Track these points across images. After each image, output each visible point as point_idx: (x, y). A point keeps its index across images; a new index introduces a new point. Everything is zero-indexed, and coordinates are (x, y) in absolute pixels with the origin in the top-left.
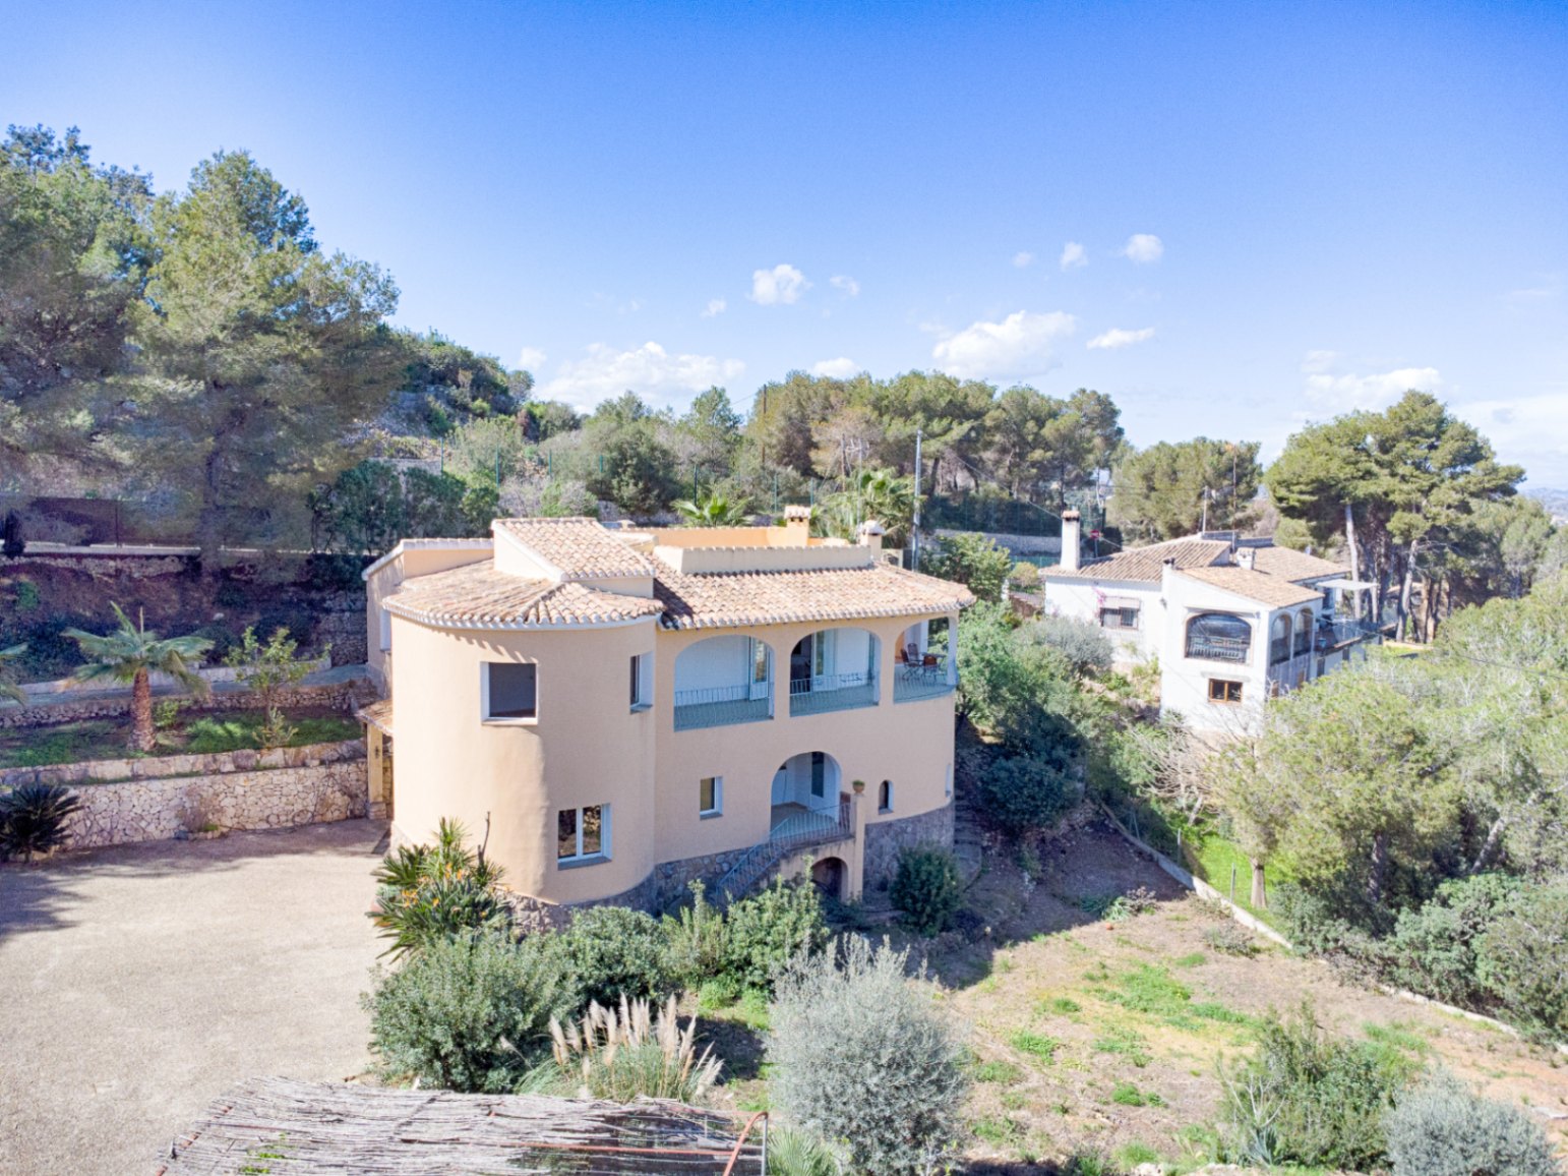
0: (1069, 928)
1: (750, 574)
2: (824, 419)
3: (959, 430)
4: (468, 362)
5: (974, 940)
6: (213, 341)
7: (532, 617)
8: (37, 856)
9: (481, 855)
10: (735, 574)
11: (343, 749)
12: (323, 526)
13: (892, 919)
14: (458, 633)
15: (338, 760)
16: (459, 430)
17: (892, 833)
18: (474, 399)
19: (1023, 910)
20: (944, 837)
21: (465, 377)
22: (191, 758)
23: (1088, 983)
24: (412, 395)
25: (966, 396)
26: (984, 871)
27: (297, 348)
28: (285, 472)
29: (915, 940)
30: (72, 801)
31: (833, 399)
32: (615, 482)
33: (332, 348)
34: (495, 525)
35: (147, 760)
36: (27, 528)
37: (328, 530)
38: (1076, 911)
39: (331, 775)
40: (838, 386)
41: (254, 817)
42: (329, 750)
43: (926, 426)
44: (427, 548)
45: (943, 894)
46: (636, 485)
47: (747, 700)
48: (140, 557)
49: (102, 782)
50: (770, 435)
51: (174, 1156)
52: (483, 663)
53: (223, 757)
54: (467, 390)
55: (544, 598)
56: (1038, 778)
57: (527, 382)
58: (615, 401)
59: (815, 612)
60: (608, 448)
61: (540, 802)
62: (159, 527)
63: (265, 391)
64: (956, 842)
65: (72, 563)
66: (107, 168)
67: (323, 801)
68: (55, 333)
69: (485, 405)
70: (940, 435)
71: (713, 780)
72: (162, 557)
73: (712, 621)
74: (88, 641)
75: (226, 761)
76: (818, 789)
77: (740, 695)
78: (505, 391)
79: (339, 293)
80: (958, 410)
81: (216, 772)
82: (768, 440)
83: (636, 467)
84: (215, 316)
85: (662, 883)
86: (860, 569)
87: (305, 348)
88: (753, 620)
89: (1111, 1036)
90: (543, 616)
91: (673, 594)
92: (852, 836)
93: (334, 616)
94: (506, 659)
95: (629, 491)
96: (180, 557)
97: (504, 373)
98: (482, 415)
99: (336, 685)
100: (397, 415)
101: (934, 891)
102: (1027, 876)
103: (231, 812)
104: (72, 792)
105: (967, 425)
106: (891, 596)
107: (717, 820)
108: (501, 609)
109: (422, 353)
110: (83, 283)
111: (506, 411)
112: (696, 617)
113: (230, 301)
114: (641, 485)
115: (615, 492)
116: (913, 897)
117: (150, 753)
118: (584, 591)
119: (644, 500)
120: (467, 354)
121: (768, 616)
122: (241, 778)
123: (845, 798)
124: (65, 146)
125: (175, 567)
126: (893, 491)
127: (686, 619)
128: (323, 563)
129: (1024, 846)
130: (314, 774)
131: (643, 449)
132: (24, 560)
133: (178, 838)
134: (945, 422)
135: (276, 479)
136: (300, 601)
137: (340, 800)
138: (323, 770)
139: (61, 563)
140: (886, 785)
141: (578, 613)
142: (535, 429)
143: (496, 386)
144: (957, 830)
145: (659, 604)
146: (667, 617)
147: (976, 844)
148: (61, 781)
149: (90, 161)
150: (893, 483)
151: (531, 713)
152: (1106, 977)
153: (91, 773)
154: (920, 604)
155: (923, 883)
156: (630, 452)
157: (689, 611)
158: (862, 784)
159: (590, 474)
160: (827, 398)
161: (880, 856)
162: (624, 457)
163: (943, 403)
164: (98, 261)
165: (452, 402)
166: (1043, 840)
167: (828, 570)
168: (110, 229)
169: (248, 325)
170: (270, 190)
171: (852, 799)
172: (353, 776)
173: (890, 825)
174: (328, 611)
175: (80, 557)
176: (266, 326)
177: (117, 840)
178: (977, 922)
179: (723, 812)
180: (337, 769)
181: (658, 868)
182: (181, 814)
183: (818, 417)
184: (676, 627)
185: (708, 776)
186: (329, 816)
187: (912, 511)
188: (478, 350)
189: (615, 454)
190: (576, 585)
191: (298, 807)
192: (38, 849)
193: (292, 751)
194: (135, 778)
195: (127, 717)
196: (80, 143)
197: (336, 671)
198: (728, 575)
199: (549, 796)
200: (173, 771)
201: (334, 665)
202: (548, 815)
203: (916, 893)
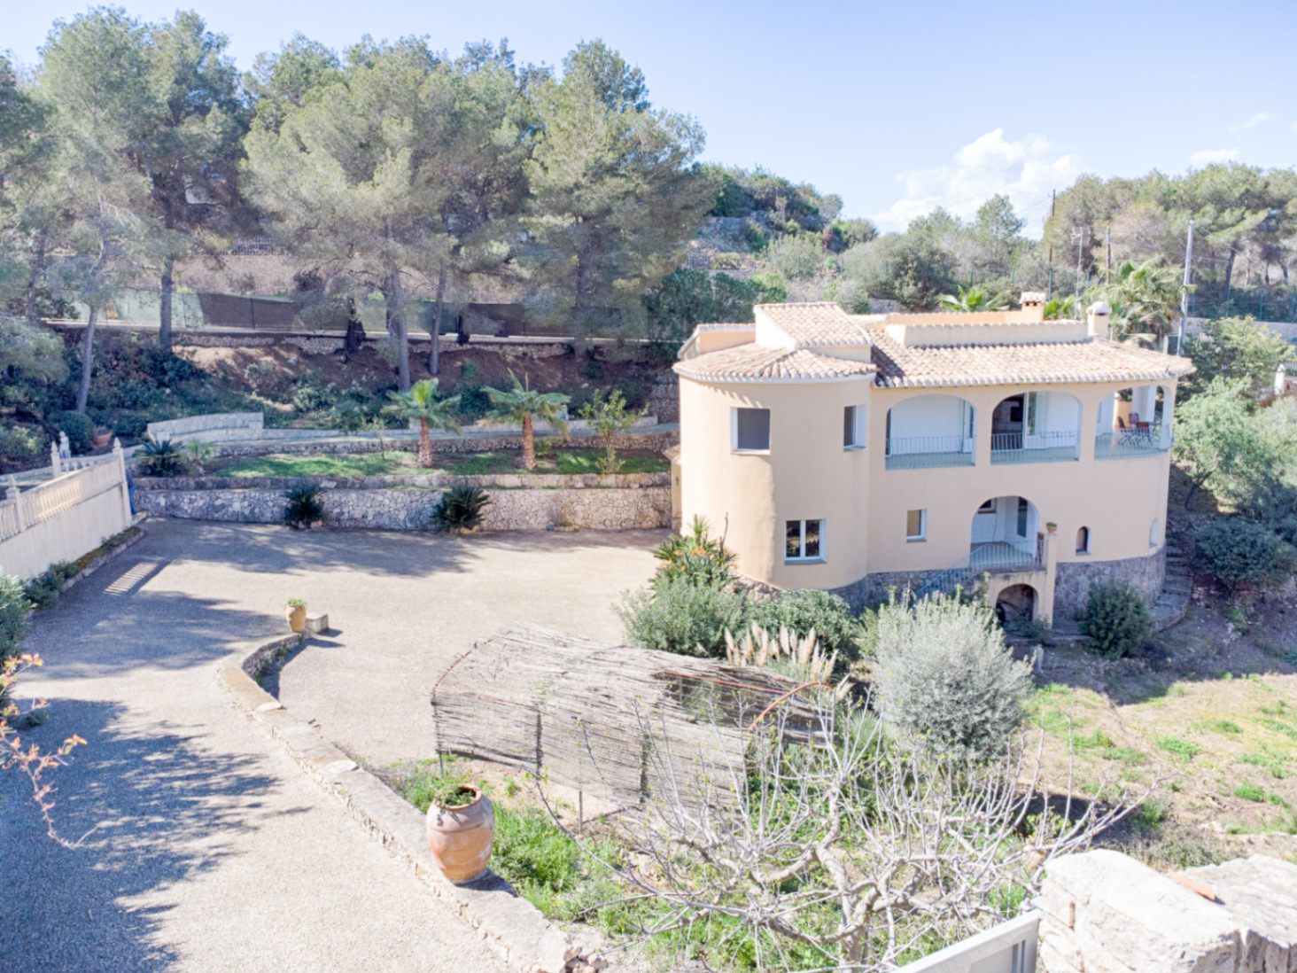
0: (1262, 673)
1: (966, 346)
2: (1109, 218)
3: (1253, 220)
4: (786, 190)
5: (1157, 669)
6: (577, 186)
7: (766, 374)
8: (465, 531)
9: (722, 544)
10: (952, 347)
11: (656, 478)
12: (656, 321)
13: (1078, 641)
14: (715, 385)
15: (652, 486)
16: (771, 245)
17: (1088, 573)
18: (788, 220)
19: (1219, 653)
20: (1146, 584)
21: (781, 202)
22: (557, 477)
23: (1261, 715)
24: (738, 220)
25: (1267, 185)
26: (1187, 618)
27: (631, 186)
28: (624, 278)
29: (1095, 659)
30: (485, 498)
31: (1119, 199)
32: (897, 284)
33: (658, 183)
34: (757, 309)
35: (530, 476)
36: (468, 325)
37: (660, 323)
38: (1275, 660)
39: (646, 496)
40: (1127, 185)
41: (596, 520)
42: (646, 478)
43: (1216, 218)
44: (717, 331)
45: (1126, 624)
46: (915, 285)
47: (960, 452)
48: (538, 344)
49: (502, 488)
50: (1055, 236)
51: (475, 646)
52: (732, 408)
53: (577, 477)
54: (782, 213)
55: (778, 360)
56: (1252, 539)
57: (837, 203)
58: (926, 216)
59: (1015, 376)
60: (892, 254)
61: (771, 513)
62: (542, 320)
63: (611, 220)
64: (1164, 591)
65: (496, 348)
66: (526, 66)
67: (640, 513)
68: (482, 189)
69: (796, 224)
70: (1233, 225)
71: (920, 512)
72: (551, 345)
73: (919, 382)
74: (496, 396)
75: (578, 480)
76: (1022, 531)
77: (955, 448)
78: (816, 212)
79: (662, 141)
80: (1255, 199)
81: (572, 487)
82: (1054, 241)
83: (916, 270)
84: (579, 166)
85: (873, 588)
86: (1074, 343)
87: (637, 185)
88: (956, 381)
89: (1263, 754)
90: (775, 372)
91: (892, 362)
92: (1043, 569)
93: (661, 387)
94: (749, 405)
95: (909, 290)
96: (562, 344)
97: (818, 198)
98: (794, 233)
99: (657, 435)
100: (725, 237)
101: (1116, 621)
102: (1231, 626)
103: (581, 515)
104: (485, 493)
105: (1262, 215)
106: (1097, 364)
107: (922, 544)
108: (746, 367)
109: (746, 185)
110: (495, 150)
111: (813, 229)
112: (905, 379)
113: (587, 155)
114: (920, 285)
115: (897, 291)
116: (1097, 624)
117: (532, 472)
118: (811, 355)
119: (923, 297)
120: (784, 183)
121: (970, 379)
122: (588, 492)
123: (1041, 537)
124: (499, 53)
125: (558, 351)
126: (1154, 280)
127: (897, 380)
128: (655, 347)
129: (1237, 603)
130: (635, 493)
131: (923, 254)
132: (469, 347)
133: (548, 530)
134: (1238, 212)
135: (619, 283)
136: (640, 375)
137: (653, 514)
138: (641, 492)
139: (490, 348)
140: (1085, 531)
141: (802, 371)
142: (838, 242)
143: (809, 208)
144: (1166, 582)
145: (874, 367)
146: (880, 376)
147: (1185, 594)
148: (480, 486)
149: (514, 62)
150: (1155, 273)
151: (765, 445)
152: (1282, 712)
153: (498, 482)
154: (1124, 372)
155: (1107, 615)
156: (911, 257)
157: (900, 374)
158: (1054, 525)
159: (877, 277)
160: (1113, 198)
161: (1076, 591)
162: (906, 262)
163: (1237, 193)
164: (505, 134)
165: (769, 223)
166: (1263, 601)
167: (1042, 344)
168: (514, 110)
169: (600, 172)
170: (617, 66)
171: (1046, 538)
172: (662, 498)
173: (1087, 566)
174: (658, 383)
175: (501, 344)
176: (612, 171)
177: (512, 527)
178: (1164, 654)
179: (928, 538)
180: (650, 491)
181: (870, 576)
182: (550, 513)
183: (1102, 216)
184: (887, 385)
185: (915, 507)
186: (645, 525)
187: (1178, 299)
188: (794, 181)
189: (898, 259)
190: (806, 351)
191: (624, 516)
192: (467, 527)
193: (621, 477)
194: (523, 487)
195: (520, 450)
196: (509, 50)
197: (658, 427)
198: (945, 347)
199: (777, 509)
200: (545, 484)
201: (660, 422)
202: (777, 524)
203: (1100, 621)
